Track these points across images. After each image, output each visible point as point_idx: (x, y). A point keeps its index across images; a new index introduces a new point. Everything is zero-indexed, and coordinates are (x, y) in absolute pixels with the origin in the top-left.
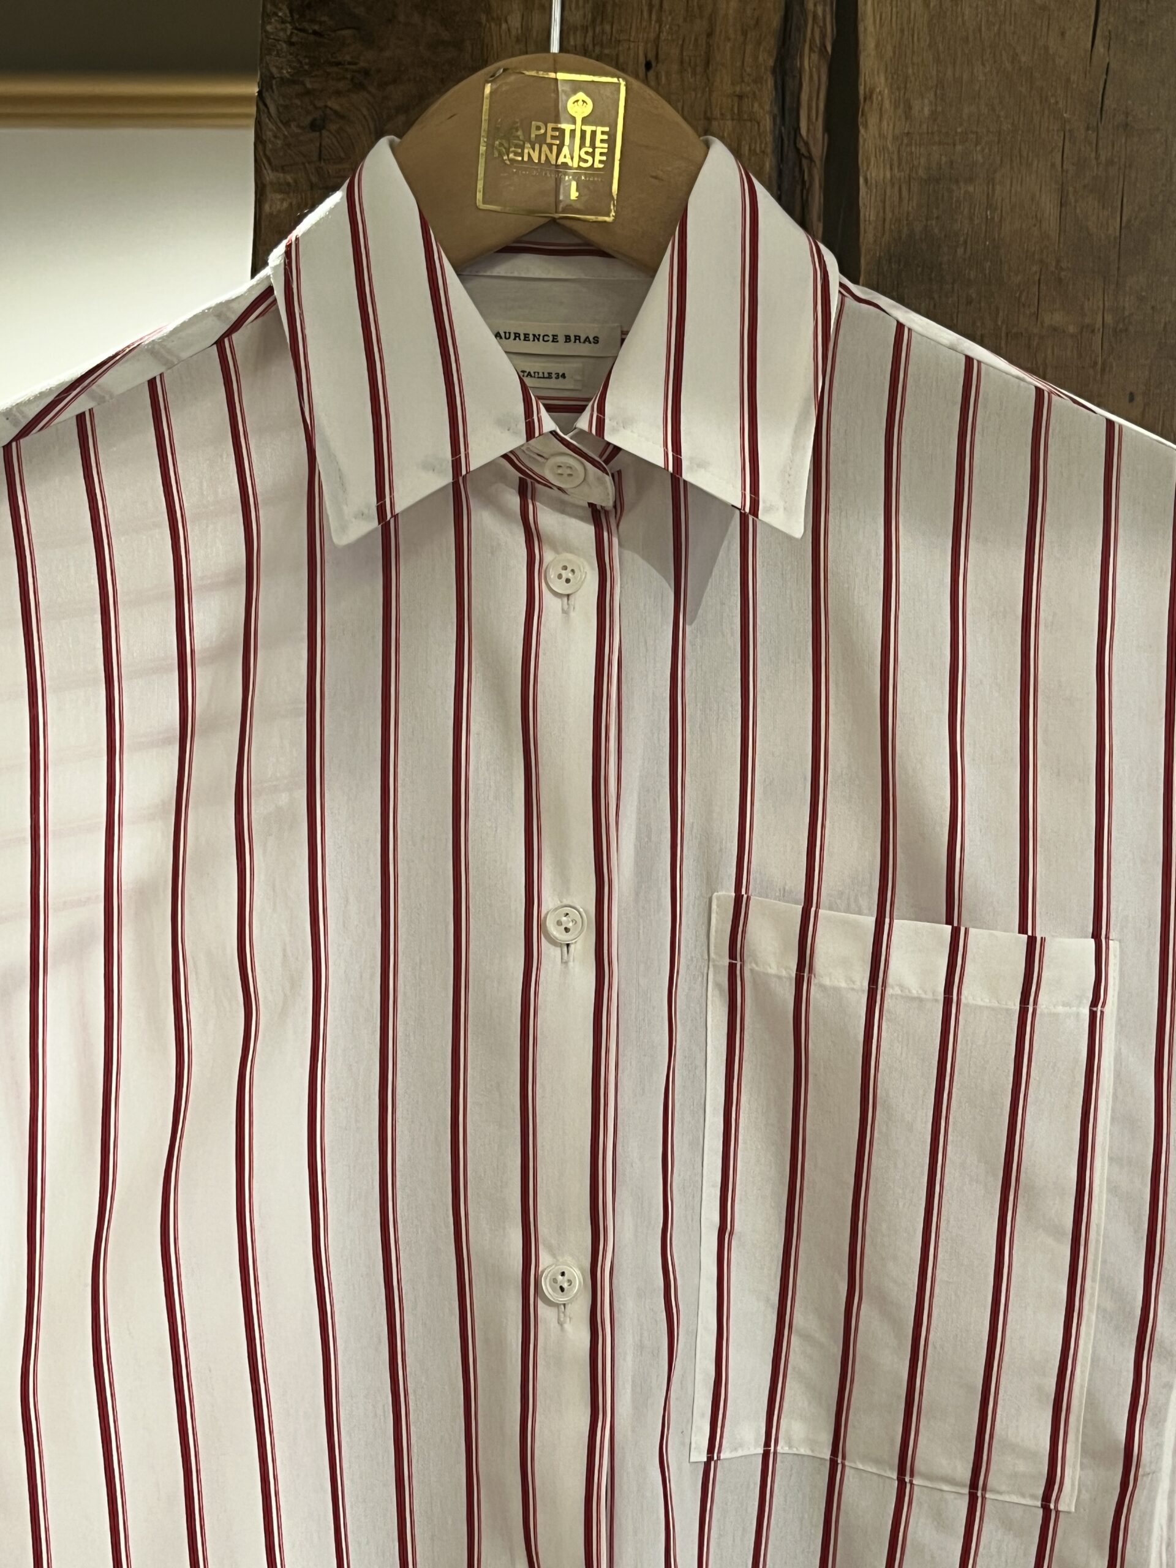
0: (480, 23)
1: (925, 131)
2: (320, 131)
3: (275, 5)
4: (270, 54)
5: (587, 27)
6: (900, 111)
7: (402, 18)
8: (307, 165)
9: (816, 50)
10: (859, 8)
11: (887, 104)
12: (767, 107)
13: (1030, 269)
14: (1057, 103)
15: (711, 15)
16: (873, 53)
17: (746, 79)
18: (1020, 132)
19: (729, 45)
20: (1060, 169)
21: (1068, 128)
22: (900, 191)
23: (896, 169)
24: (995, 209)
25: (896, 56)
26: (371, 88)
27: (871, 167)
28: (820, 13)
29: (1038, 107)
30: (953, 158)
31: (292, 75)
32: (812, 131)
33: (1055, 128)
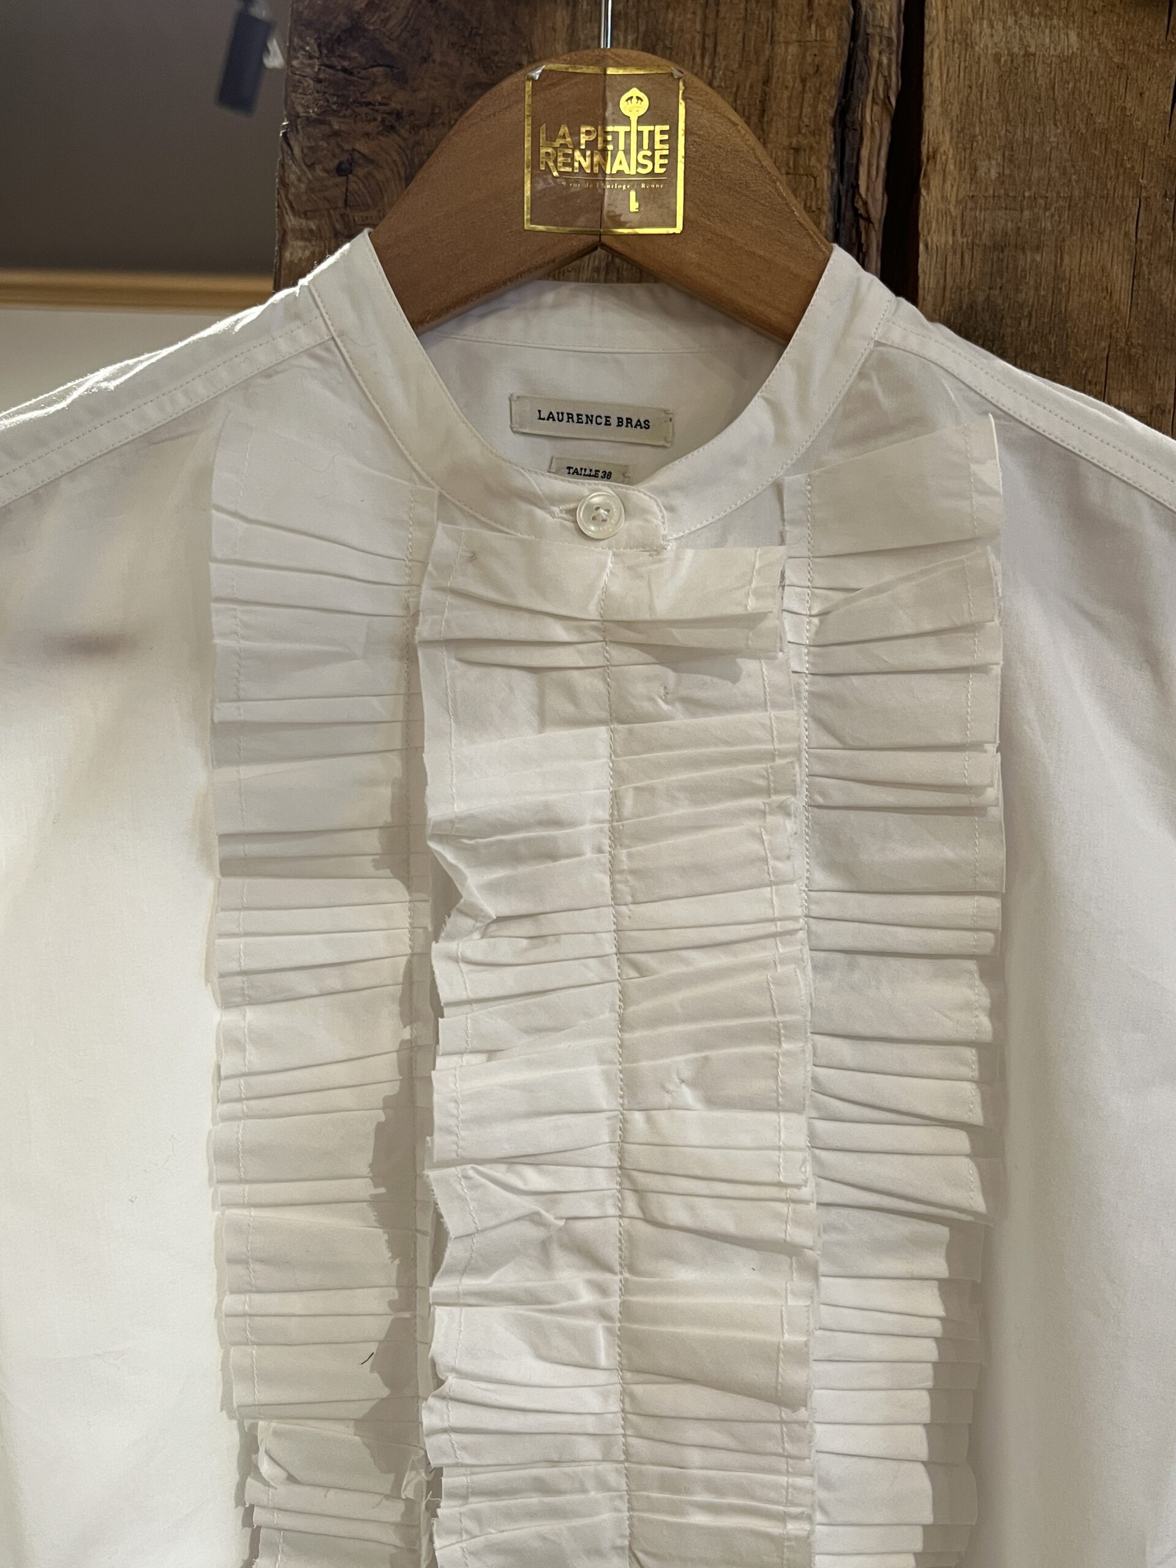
1: (991, 192)
2: (347, 176)
3: (301, 37)
4: (295, 91)
6: (965, 172)
7: (437, 57)
8: (332, 211)
9: (879, 101)
10: (925, 61)
11: (951, 167)
12: (825, 161)
13: (1098, 344)
14: (1133, 168)
15: (768, 61)
16: (939, 110)
17: (803, 131)
18: (1093, 198)
19: (786, 94)
20: (1134, 239)
21: (1144, 194)
22: (962, 257)
23: (958, 234)
24: (1063, 280)
25: (963, 114)
26: (402, 131)
27: (932, 232)
28: (885, 61)
29: (1113, 172)
30: (1020, 224)
31: (318, 115)
32: (871, 190)
33: (1131, 196)
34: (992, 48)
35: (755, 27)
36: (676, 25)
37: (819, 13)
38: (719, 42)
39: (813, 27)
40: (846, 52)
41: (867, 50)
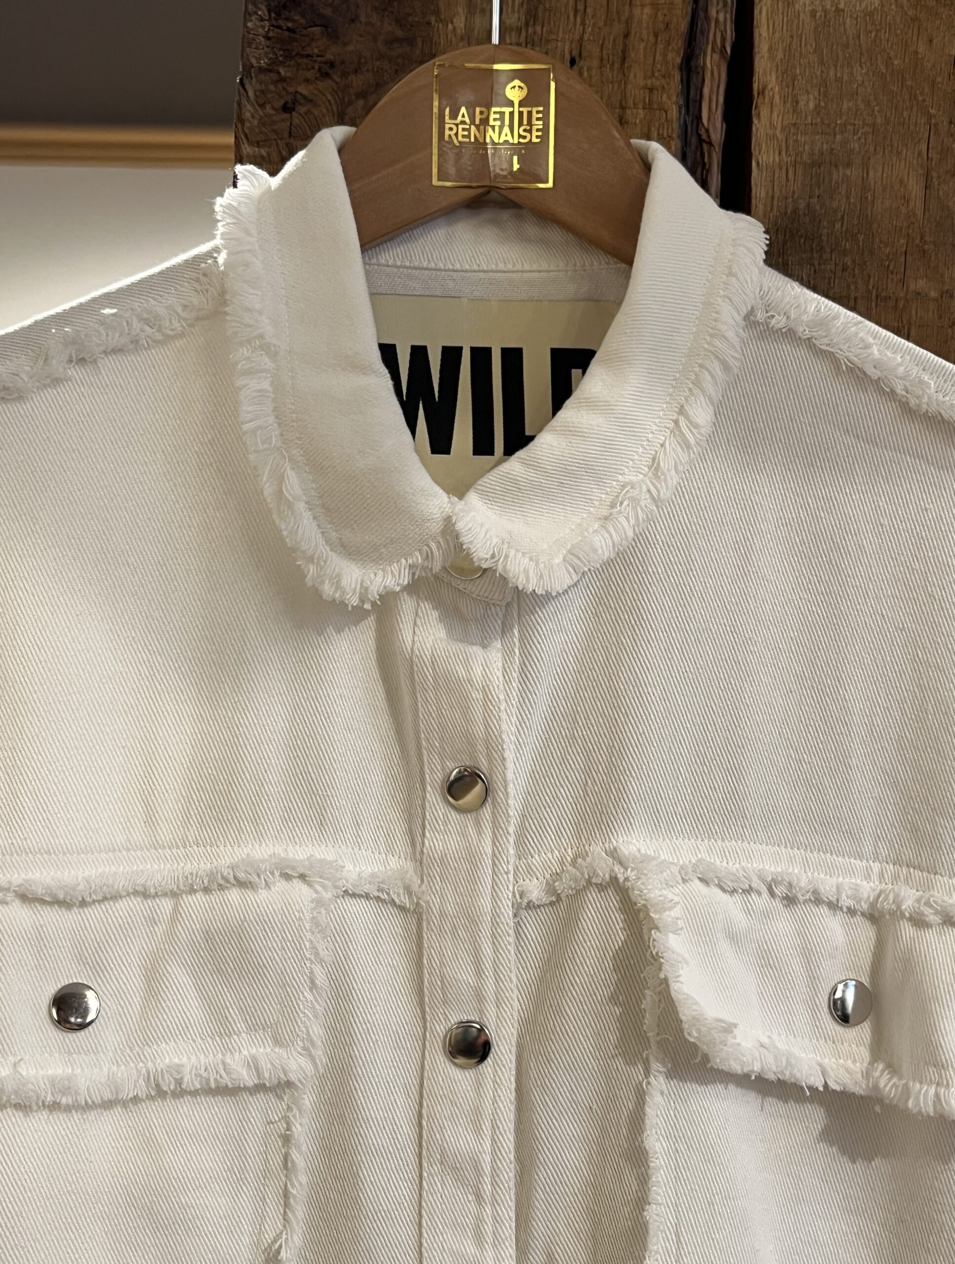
0: (429, 24)
1: (810, 121)
2: (291, 113)
3: (255, 5)
4: (249, 47)
5: (521, 29)
6: (788, 105)
7: (363, 19)
8: (279, 141)
9: (716, 50)
10: (755, 16)
11: (777, 100)
12: (674, 98)
13: (898, 242)
14: (924, 100)
15: (627, 20)
16: (766, 55)
17: (656, 74)
18: (892, 125)
19: (642, 45)
20: (925, 157)
21: (934, 122)
22: (787, 173)
23: (784, 153)
24: (870, 190)
25: (786, 58)
26: (335, 77)
27: (762, 152)
28: (721, 17)
29: (908, 104)
30: (833, 146)
31: (268, 65)
32: (712, 119)
33: (923, 122)
34: (809, 5)
40: (690, 12)
41: (706, 11)
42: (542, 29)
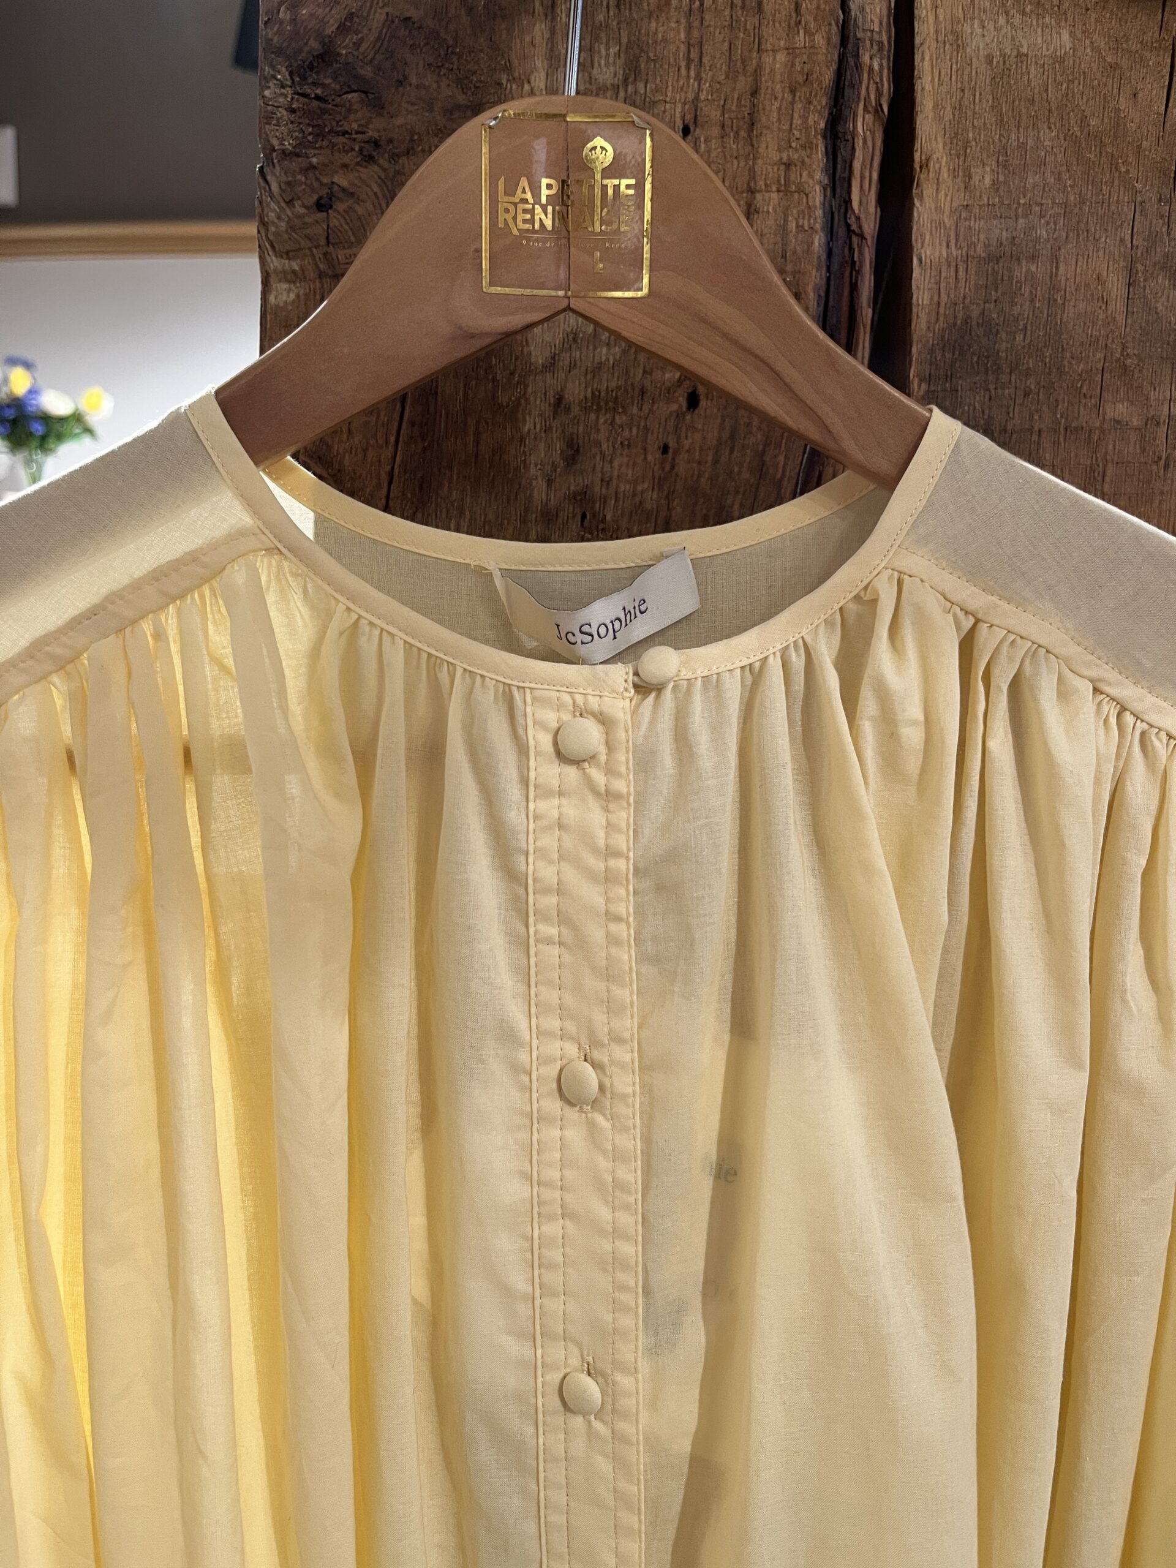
0: (500, 84)
1: (986, 200)
2: (327, 211)
3: (273, 67)
4: (269, 123)
5: (618, 86)
6: (959, 180)
7: (414, 80)
8: (314, 250)
9: (870, 109)
10: (916, 64)
11: (945, 175)
12: (818, 176)
13: (1094, 356)
14: (1128, 172)
15: (756, 71)
16: (930, 115)
17: (794, 145)
18: (1088, 204)
19: (776, 105)
20: (1129, 245)
21: (1139, 199)
22: (957, 271)
23: (952, 245)
24: (1059, 290)
25: (956, 116)
26: (381, 161)
27: (926, 245)
28: (876, 67)
29: (1108, 175)
30: (1014, 233)
31: (294, 147)
32: (864, 204)
33: (1126, 200)
34: (984, 49)
35: (742, 35)
36: (660, 35)
37: (808, 18)
38: (704, 52)
39: (802, 32)
40: (836, 57)
41: (857, 56)
42: (646, 87)
